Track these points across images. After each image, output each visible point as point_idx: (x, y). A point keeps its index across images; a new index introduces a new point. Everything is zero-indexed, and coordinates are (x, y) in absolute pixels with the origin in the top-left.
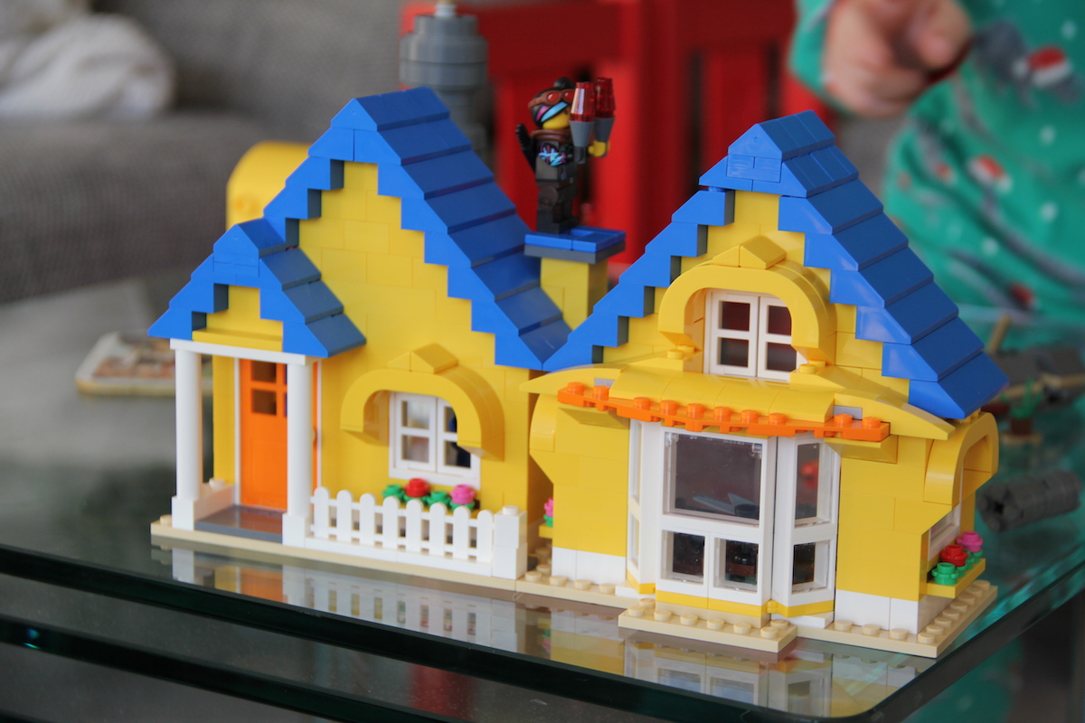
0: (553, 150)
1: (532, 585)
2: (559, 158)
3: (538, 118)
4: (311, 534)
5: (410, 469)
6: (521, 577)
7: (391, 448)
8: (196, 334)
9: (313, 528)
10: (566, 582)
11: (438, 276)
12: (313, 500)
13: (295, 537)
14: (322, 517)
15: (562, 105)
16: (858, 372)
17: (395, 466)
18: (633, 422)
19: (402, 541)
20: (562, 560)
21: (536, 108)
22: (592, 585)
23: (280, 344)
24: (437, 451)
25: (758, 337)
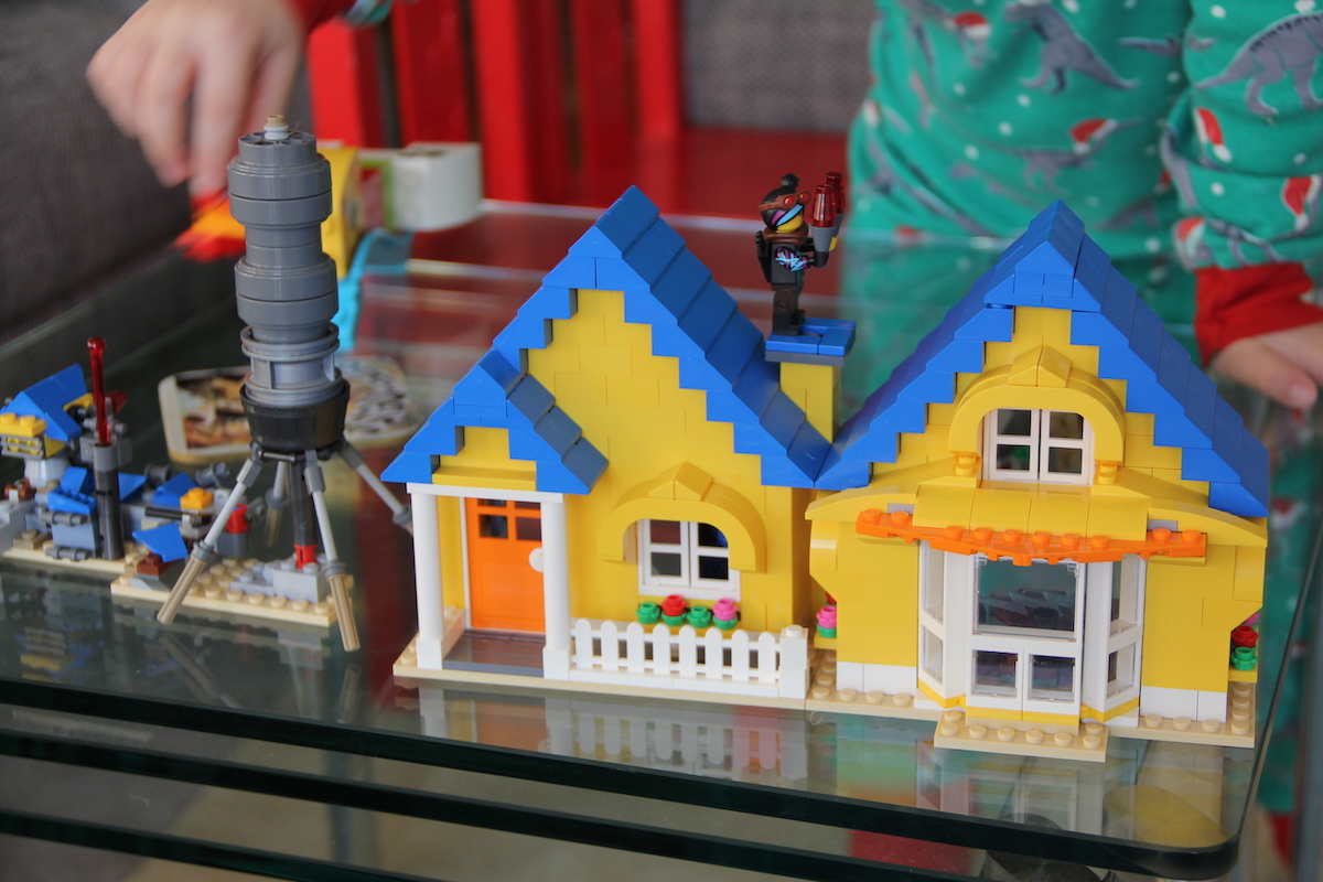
0: (792, 255)
1: (820, 704)
2: (801, 263)
3: (773, 222)
4: (573, 665)
5: (660, 585)
6: (809, 694)
7: (640, 566)
8: (435, 477)
9: (575, 659)
10: (858, 696)
11: (697, 399)
12: (574, 632)
13: (557, 670)
14: (585, 647)
15: (799, 208)
16: (1148, 472)
17: (644, 583)
18: (923, 542)
19: (675, 666)
20: (848, 674)
21: (771, 212)
22: (885, 698)
23: (533, 483)
24: (690, 566)
25: (1040, 442)
